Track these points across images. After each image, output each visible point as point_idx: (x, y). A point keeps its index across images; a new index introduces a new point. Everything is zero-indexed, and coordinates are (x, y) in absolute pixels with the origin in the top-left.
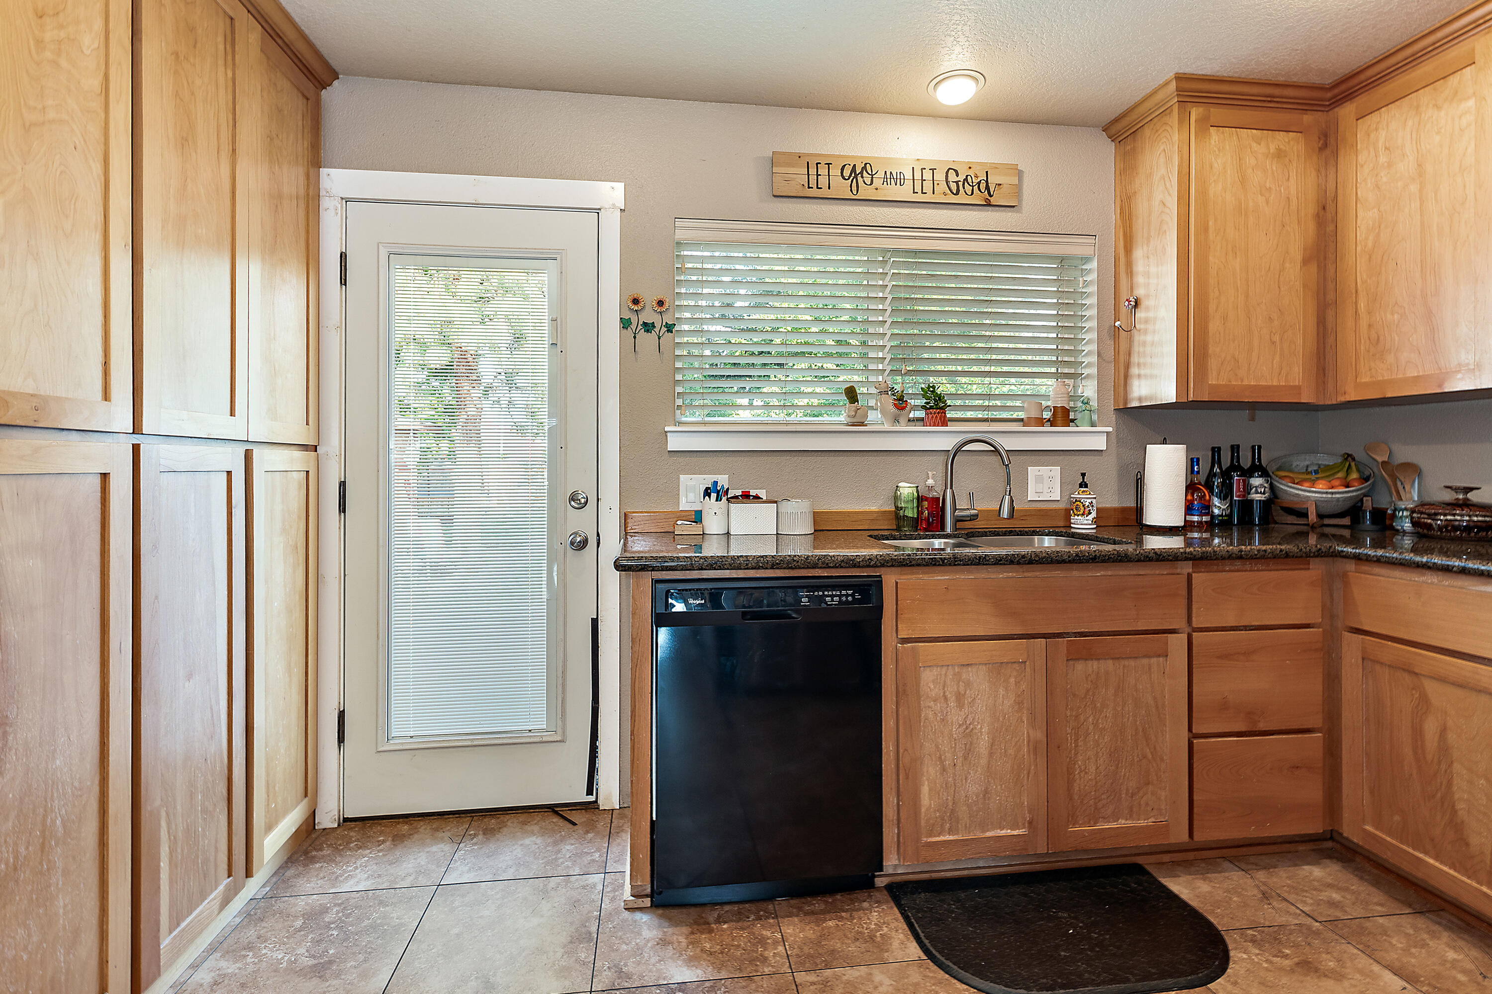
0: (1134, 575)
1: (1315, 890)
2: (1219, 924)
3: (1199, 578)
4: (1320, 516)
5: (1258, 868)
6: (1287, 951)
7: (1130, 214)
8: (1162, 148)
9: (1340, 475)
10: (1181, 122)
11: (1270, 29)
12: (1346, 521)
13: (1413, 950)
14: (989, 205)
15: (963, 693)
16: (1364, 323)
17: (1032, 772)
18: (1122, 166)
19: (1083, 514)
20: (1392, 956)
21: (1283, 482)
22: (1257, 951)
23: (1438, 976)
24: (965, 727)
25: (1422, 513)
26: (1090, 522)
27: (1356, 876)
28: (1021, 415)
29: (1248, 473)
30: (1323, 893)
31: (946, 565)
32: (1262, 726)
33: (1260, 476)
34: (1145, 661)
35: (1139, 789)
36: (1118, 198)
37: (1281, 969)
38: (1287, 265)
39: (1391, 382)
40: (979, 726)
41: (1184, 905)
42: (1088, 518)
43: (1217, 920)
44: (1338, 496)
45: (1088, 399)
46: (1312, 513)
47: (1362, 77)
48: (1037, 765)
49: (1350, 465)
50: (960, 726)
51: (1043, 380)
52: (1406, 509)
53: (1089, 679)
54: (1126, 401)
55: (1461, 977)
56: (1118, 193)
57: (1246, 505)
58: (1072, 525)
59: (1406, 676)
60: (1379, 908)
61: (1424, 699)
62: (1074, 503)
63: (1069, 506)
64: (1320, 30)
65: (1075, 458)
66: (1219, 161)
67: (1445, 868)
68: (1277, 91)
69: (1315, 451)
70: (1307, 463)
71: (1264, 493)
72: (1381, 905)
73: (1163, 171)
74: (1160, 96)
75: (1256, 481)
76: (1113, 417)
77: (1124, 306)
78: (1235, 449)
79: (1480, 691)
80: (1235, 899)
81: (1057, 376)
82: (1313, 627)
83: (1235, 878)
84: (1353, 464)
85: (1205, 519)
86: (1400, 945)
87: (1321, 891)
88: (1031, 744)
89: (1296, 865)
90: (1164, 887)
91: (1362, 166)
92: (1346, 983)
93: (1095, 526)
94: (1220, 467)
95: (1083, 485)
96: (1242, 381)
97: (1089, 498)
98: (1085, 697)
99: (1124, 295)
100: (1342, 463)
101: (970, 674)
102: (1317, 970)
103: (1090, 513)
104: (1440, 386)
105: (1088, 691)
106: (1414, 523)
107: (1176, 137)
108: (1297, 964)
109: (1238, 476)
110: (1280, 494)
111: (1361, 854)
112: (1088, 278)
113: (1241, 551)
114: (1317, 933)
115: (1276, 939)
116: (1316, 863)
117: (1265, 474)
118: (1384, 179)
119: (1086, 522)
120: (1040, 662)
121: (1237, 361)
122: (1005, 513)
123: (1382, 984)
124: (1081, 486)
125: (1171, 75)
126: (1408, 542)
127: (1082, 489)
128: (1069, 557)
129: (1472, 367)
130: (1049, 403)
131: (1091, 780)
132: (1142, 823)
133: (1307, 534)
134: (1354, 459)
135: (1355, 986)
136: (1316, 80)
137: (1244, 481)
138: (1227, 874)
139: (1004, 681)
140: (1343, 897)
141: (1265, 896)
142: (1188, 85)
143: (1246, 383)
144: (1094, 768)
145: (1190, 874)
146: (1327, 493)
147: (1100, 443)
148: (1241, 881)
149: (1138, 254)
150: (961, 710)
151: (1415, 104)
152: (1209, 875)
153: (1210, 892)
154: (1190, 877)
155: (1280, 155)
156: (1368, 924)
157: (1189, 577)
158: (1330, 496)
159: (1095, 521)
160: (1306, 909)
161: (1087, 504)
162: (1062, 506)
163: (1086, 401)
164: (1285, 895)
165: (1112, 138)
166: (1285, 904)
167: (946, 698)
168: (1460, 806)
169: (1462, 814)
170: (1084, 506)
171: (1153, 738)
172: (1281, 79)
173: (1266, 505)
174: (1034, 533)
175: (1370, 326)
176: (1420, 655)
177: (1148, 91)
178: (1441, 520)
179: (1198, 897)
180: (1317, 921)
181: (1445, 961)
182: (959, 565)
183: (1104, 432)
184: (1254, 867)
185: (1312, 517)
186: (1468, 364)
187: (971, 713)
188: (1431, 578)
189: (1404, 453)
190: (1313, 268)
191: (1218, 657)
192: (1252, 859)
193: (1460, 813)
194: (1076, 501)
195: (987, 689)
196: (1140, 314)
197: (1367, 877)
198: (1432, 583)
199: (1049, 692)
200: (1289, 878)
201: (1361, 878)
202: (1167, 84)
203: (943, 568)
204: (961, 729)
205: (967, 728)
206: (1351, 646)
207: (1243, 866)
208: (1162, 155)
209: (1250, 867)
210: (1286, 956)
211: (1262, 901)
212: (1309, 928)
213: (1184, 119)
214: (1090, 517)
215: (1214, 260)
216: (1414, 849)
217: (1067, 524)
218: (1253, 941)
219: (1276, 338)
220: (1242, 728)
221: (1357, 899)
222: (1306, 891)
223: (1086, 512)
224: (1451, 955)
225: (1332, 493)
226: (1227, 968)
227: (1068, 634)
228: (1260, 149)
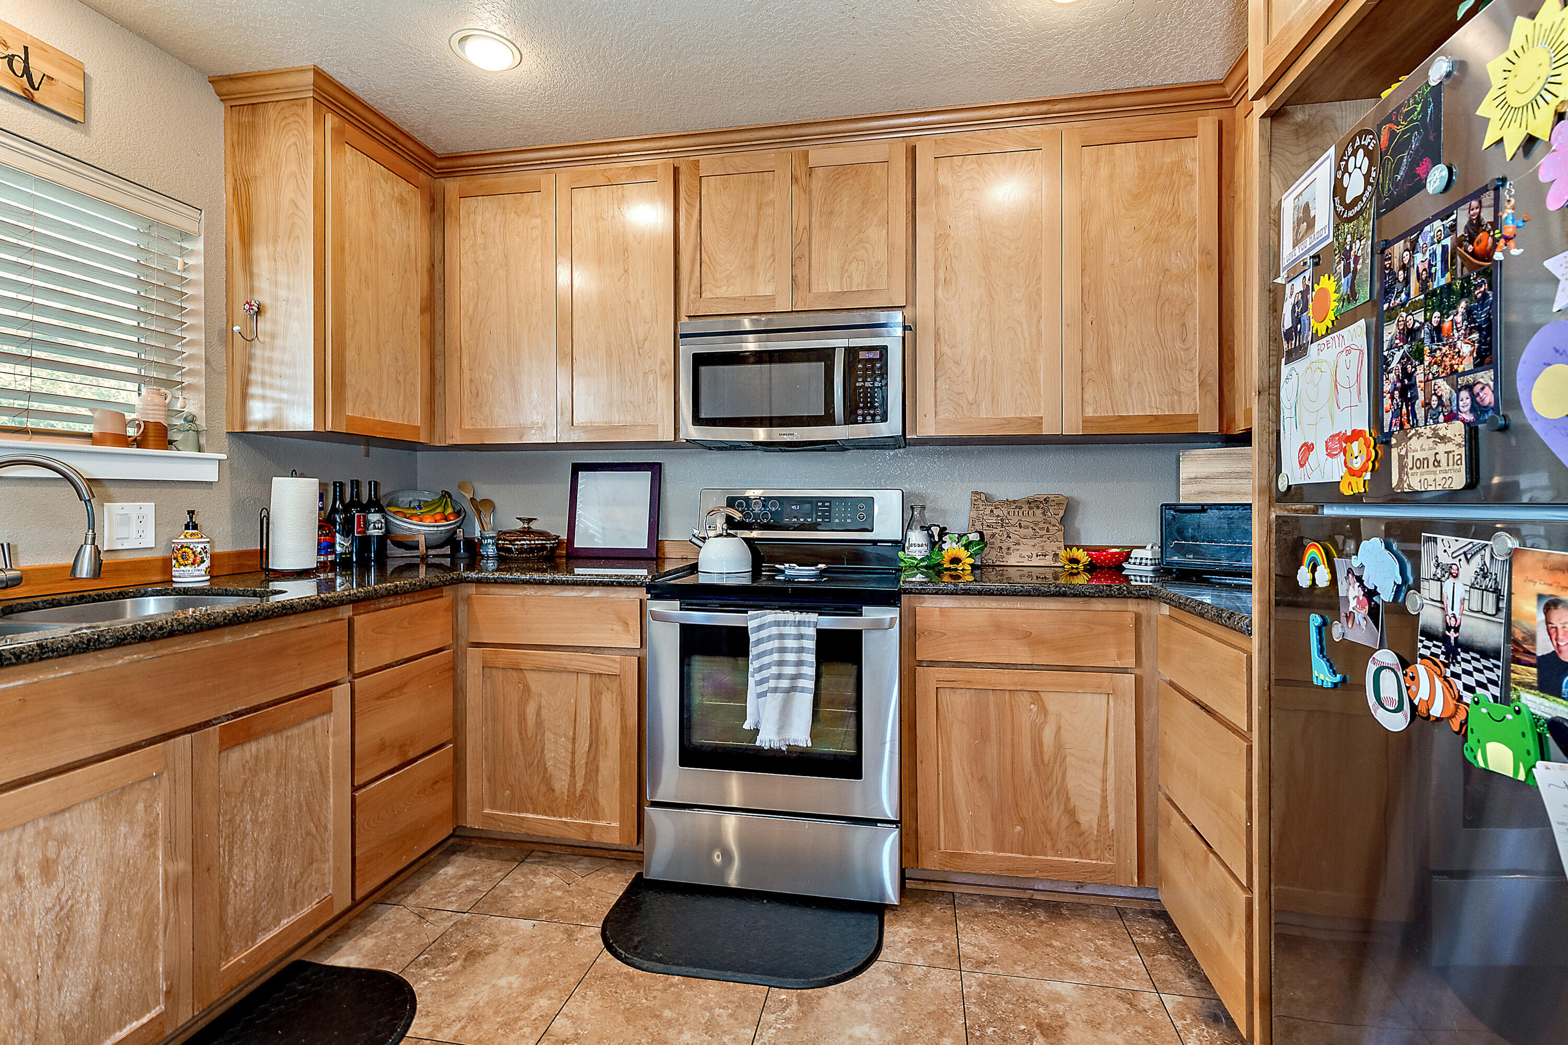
0: (298, 628)
1: (454, 887)
2: (394, 969)
3: (360, 621)
4: (427, 548)
5: (406, 895)
6: (455, 954)
7: (248, 200)
8: (292, 140)
9: (439, 510)
10: (316, 122)
11: (412, 77)
12: (447, 550)
13: (528, 893)
14: (30, 100)
15: (54, 856)
16: (467, 376)
17: (172, 920)
18: (236, 136)
19: (193, 564)
20: (519, 907)
21: (398, 517)
22: (433, 971)
23: (548, 902)
24: (58, 908)
25: (505, 540)
26: (204, 573)
27: (476, 857)
28: (88, 428)
29: (364, 509)
30: (461, 886)
31: (24, 663)
32: (412, 755)
33: (375, 512)
34: (309, 725)
35: (302, 874)
36: (230, 176)
37: (457, 972)
38: (409, 310)
39: (487, 431)
40: (85, 896)
41: (358, 972)
42: (200, 568)
43: (391, 966)
44: (442, 528)
45: (194, 416)
46: (422, 546)
47: (465, 162)
48: (178, 909)
49: (446, 501)
50: (48, 911)
51: (123, 383)
52: (490, 538)
53: (247, 767)
54: (244, 423)
55: (559, 893)
56: (230, 169)
57: (364, 542)
58: (174, 579)
59: (515, 673)
60: (499, 874)
61: (527, 688)
62: (178, 550)
63: (167, 554)
64: (448, 103)
65: (175, 491)
66: (353, 183)
67: (540, 817)
68: (401, 139)
69: (414, 489)
70: (411, 499)
71: (381, 529)
72: (499, 871)
73: (294, 167)
74: (291, 80)
75: (374, 517)
76: (225, 442)
77: (240, 311)
78: (356, 484)
79: (562, 672)
80: (399, 936)
81: (140, 379)
82: (445, 650)
83: (391, 916)
84: (449, 500)
85: (331, 558)
86: (520, 895)
87: (458, 885)
88: (170, 885)
89: (434, 874)
90: (332, 967)
91: (464, 240)
92: (501, 949)
93: (209, 577)
94: (342, 502)
95: (192, 526)
96: (374, 416)
97: (203, 542)
98: (242, 792)
99: (240, 297)
100: (440, 499)
101: (68, 823)
102: (479, 954)
103: (203, 561)
104: (521, 438)
105: (246, 782)
106: (499, 549)
107: (310, 135)
108: (465, 959)
109: (357, 512)
110: (394, 529)
111: (474, 837)
112: (191, 261)
113: (396, 586)
114: (469, 923)
115: (443, 949)
116: (447, 863)
117: (381, 510)
118: (481, 258)
119: (197, 573)
120: (183, 767)
121: (369, 394)
122: (85, 570)
123: (521, 933)
124: (187, 527)
125: (309, 64)
126: (491, 565)
127: (190, 531)
128: (225, 619)
129: (540, 426)
130: (133, 416)
131: (248, 892)
132: (306, 910)
133: (417, 566)
134: (450, 496)
135: (507, 948)
136: (431, 146)
137: (364, 517)
138: (383, 917)
139: (127, 812)
140: (475, 880)
141: (421, 916)
142: (326, 86)
143: (377, 418)
144: (252, 874)
145: (350, 939)
146: (434, 526)
147: (210, 473)
148: (397, 916)
149: (261, 252)
150: (49, 887)
151: (502, 204)
152: (369, 928)
153: (376, 944)
154: (351, 942)
155: (402, 201)
156: (497, 892)
157: (351, 622)
158: (436, 529)
159: (211, 571)
160: (454, 908)
161: (199, 550)
162: (159, 554)
163: (190, 418)
164: (436, 906)
165: (224, 97)
166: (438, 913)
167: (19, 878)
168: (550, 763)
169: (550, 769)
170: (194, 553)
171: (317, 808)
172: (406, 129)
173: (382, 540)
174: (123, 595)
175: (471, 381)
176: (524, 654)
177: (281, 67)
178: (518, 545)
179: (366, 956)
180: (464, 913)
181: (547, 888)
182: (48, 658)
183: (216, 459)
184: (403, 896)
185: (422, 548)
186: (538, 423)
187: (70, 881)
188: (530, 591)
189: (484, 491)
190: (427, 317)
191: (379, 698)
192: (398, 890)
193: (549, 769)
194: (182, 547)
195: (99, 835)
196: (264, 325)
197: (483, 854)
198: (531, 595)
199: (197, 801)
200: (432, 889)
201: (480, 857)
202: (302, 71)
203: (21, 668)
204: (52, 915)
205: (62, 908)
206: (474, 660)
207: (394, 900)
208: (293, 148)
209: (399, 898)
210: (455, 959)
211: (420, 923)
212: (461, 922)
213: (319, 121)
214: (204, 566)
215: (351, 284)
216: (519, 813)
217: (167, 578)
218: (427, 964)
219: (401, 378)
220: (395, 763)
221: (483, 876)
222: (449, 892)
223: (198, 560)
224: (549, 881)
225: (438, 526)
226: (416, 1005)
227: (218, 720)
228: (387, 187)
